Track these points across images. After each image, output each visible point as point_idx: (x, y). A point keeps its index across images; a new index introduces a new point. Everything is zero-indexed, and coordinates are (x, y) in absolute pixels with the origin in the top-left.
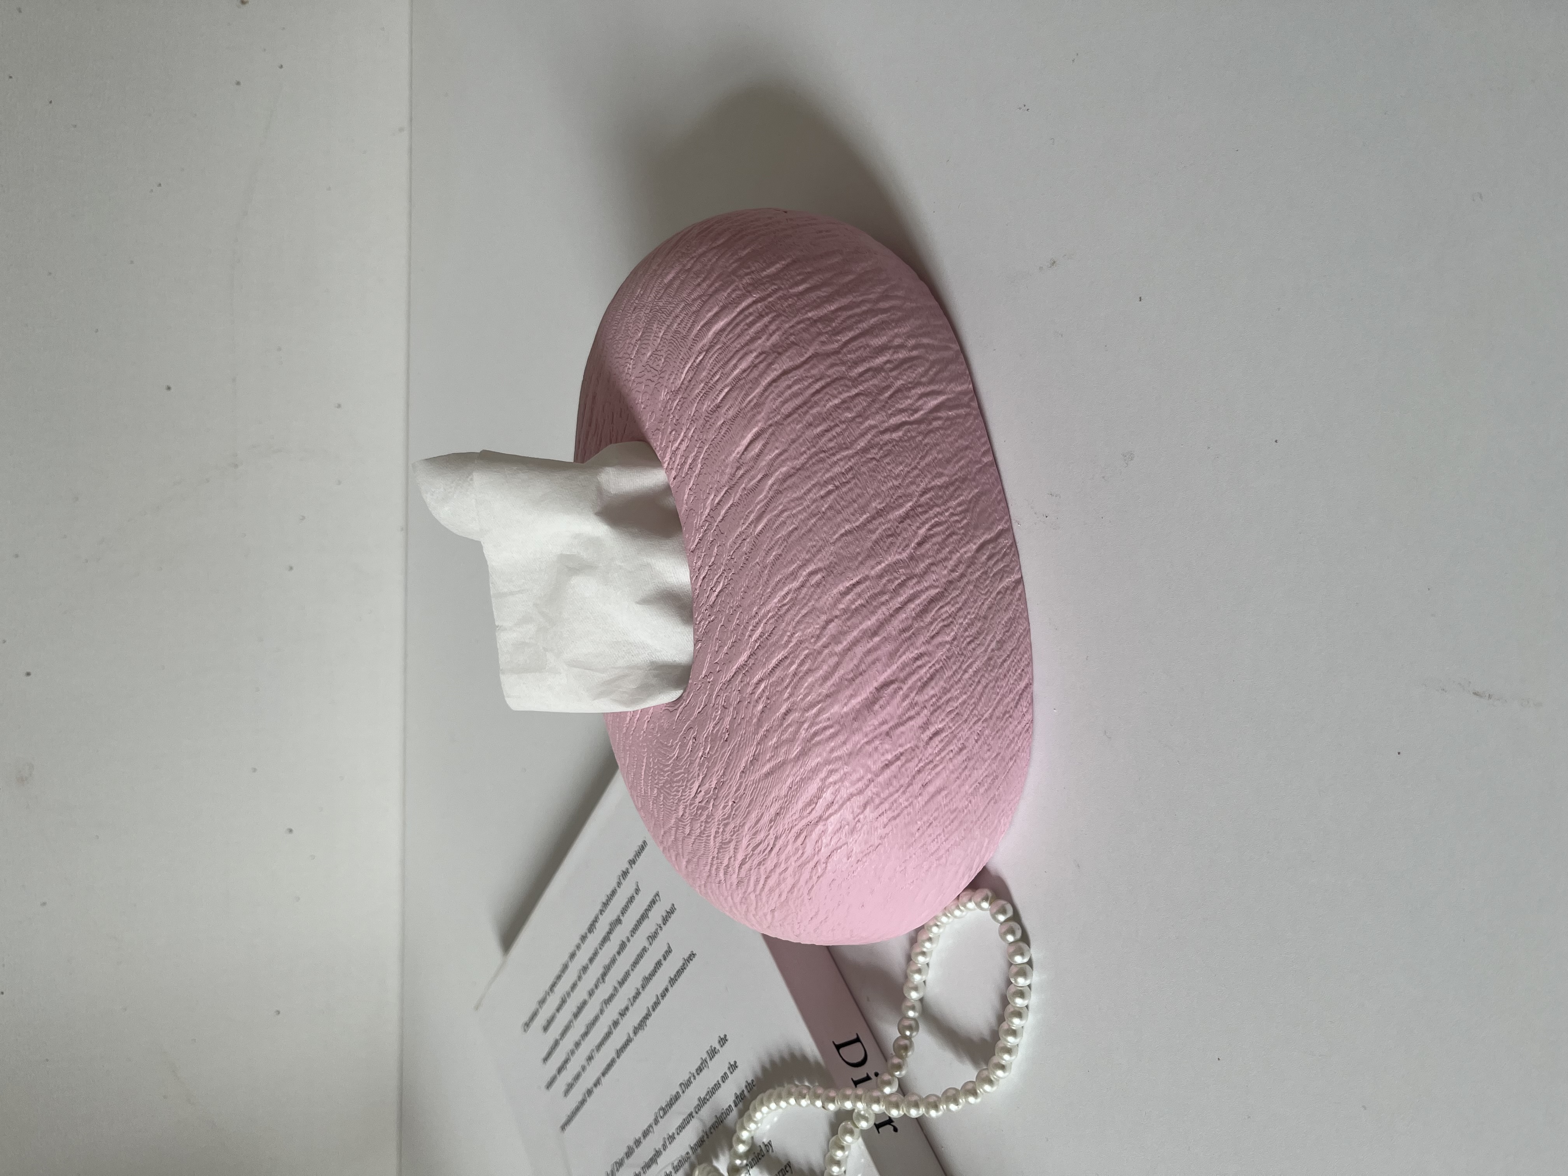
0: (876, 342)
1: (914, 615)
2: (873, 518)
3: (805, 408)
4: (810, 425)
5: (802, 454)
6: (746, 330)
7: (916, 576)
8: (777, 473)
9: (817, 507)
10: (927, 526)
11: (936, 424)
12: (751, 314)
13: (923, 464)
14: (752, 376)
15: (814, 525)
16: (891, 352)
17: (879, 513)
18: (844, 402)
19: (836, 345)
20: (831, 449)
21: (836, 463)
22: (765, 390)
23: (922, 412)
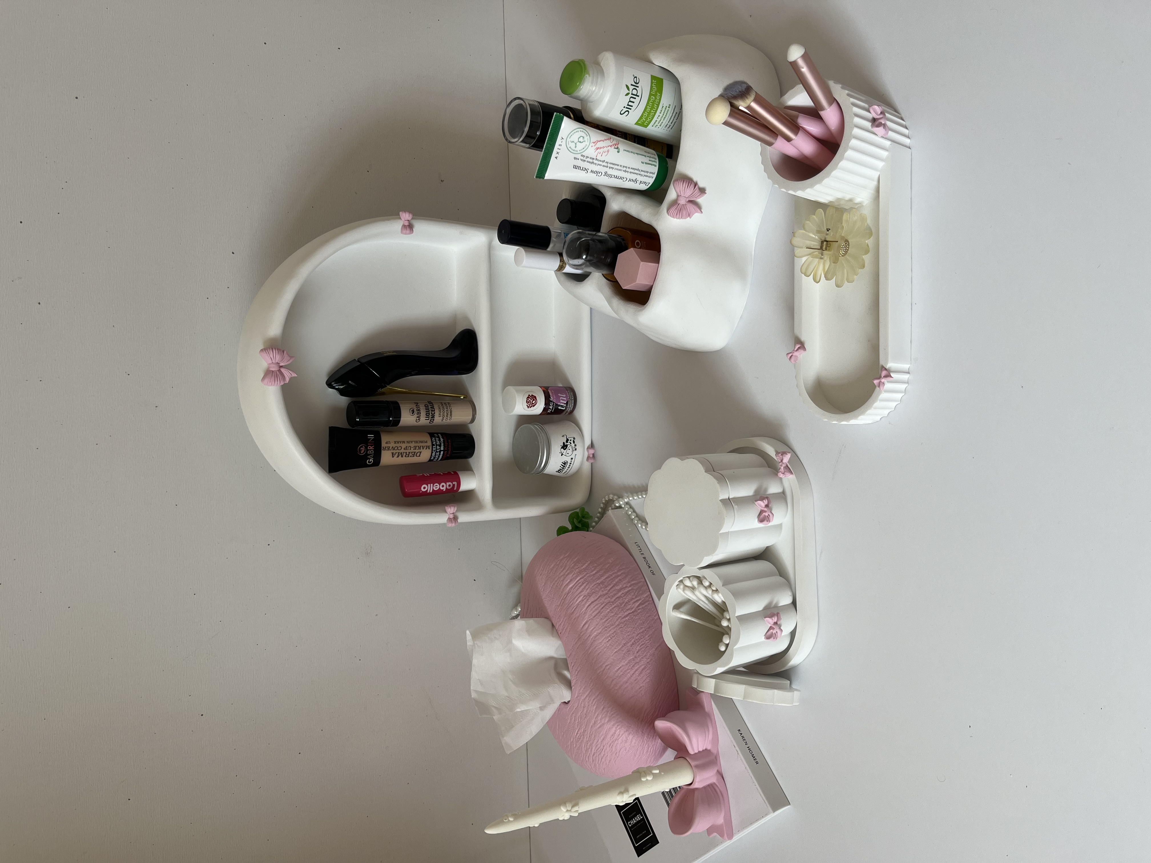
0: (618, 588)
1: (638, 675)
2: (623, 646)
3: (599, 614)
4: (601, 619)
5: (600, 629)
6: (579, 588)
7: (637, 663)
8: (593, 635)
9: (606, 645)
10: (639, 646)
11: (639, 611)
12: (580, 583)
13: (636, 626)
14: (582, 604)
15: (606, 651)
16: (623, 590)
17: (625, 644)
18: (611, 610)
19: (606, 591)
20: (608, 626)
21: (610, 630)
22: (587, 608)
23: (634, 608)
